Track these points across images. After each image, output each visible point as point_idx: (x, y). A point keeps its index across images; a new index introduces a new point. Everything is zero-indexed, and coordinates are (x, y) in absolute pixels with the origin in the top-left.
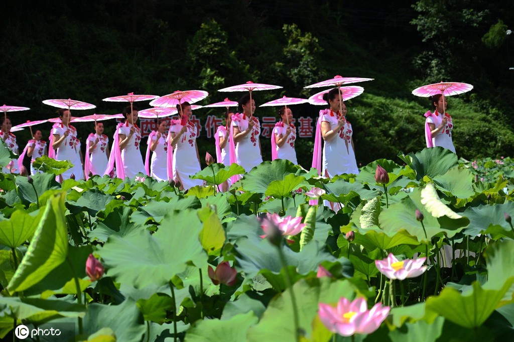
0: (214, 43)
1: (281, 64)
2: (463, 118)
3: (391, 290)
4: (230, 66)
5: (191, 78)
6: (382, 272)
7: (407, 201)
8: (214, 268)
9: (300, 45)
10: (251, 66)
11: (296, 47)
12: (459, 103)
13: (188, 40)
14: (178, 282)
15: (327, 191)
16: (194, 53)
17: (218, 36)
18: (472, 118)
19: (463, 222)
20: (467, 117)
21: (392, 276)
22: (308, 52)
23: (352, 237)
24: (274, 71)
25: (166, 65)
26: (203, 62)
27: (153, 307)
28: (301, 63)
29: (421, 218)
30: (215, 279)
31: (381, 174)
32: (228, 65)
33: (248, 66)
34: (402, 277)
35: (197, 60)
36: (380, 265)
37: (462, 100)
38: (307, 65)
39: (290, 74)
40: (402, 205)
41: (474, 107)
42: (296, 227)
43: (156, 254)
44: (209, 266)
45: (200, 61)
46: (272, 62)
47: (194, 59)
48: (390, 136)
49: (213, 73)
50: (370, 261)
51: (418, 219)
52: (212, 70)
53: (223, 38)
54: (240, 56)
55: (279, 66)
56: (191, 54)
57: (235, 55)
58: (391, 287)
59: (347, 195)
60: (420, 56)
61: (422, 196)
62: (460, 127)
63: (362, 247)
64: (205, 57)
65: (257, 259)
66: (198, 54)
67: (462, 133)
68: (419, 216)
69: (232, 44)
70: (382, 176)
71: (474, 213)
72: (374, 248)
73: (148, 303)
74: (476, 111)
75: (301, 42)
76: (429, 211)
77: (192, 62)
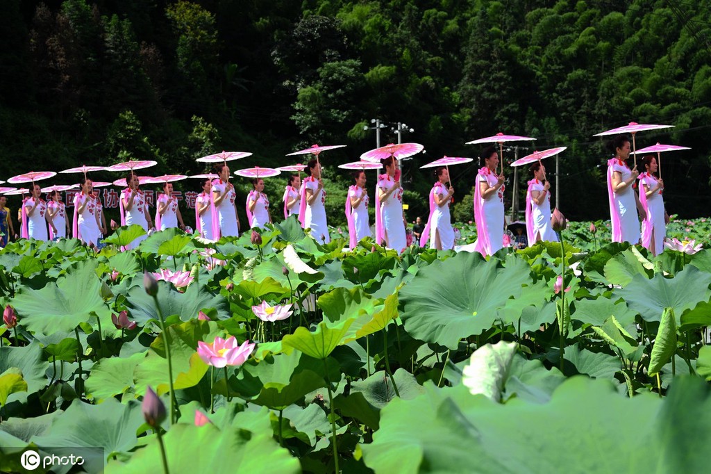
0: (130, 130)
1: (186, 148)
2: (331, 194)
3: (263, 330)
4: (144, 150)
5: (110, 158)
6: (257, 315)
7: (273, 259)
8: (117, 315)
9: (202, 133)
10: (161, 149)
11: (199, 135)
12: (328, 182)
13: (107, 127)
14: (89, 328)
15: (217, 252)
16: (113, 138)
17: (133, 124)
18: (338, 195)
19: (319, 276)
20: (334, 194)
21: (264, 318)
22: (209, 140)
23: (232, 288)
24: (180, 155)
25: (89, 147)
26: (121, 145)
27: (63, 349)
28: (203, 148)
29: (287, 273)
30: (118, 324)
31: (255, 237)
32: (142, 148)
33: (158, 150)
34: (272, 319)
35: (115, 143)
36: (256, 310)
37: (330, 180)
38: (208, 149)
39: (194, 157)
40: (271, 262)
41: (339, 186)
42: (184, 280)
43: (62, 303)
44: (112, 314)
45: (118, 144)
46: (178, 146)
47: (113, 143)
48: (274, 208)
49: (129, 154)
50: (247, 308)
51: (284, 274)
52: (128, 152)
53: (138, 126)
54: (151, 141)
55: (184, 150)
56: (110, 139)
57: (148, 140)
58: (263, 327)
59: (234, 254)
60: (298, 145)
61: (284, 256)
62: (328, 201)
63: (241, 297)
64: (122, 141)
65: (147, 306)
66: (117, 139)
67: (331, 206)
68: (285, 271)
69: (145, 131)
70: (257, 238)
71: (327, 269)
72: (249, 297)
73: (58, 347)
74: (341, 189)
75: (203, 131)
76: (291, 268)
77: (111, 146)
